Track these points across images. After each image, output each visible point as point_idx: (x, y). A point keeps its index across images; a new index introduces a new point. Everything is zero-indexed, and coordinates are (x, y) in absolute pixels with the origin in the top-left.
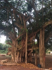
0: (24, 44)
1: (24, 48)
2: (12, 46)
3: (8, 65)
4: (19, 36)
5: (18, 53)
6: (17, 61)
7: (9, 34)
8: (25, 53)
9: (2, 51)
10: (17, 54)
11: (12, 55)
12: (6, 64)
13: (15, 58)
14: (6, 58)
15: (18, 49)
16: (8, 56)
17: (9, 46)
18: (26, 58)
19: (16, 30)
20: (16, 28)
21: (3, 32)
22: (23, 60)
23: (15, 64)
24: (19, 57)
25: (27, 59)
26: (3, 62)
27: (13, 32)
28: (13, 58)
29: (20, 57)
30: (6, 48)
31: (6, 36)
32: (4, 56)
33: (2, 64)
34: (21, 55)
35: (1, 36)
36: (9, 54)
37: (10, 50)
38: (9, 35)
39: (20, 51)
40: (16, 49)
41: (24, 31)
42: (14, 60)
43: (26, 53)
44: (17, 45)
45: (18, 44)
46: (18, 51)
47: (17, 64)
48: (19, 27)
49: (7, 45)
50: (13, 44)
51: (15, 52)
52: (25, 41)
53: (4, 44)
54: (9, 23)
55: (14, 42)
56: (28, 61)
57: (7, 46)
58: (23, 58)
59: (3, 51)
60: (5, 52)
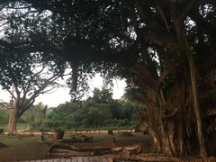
0: (187, 94)
1: (187, 108)
2: (148, 106)
3: (145, 159)
4: (166, 73)
5: (171, 127)
6: (171, 150)
7: (132, 70)
8: (194, 126)
9: (120, 121)
10: (166, 129)
11: (152, 132)
12: (138, 157)
13: (164, 140)
14: (137, 141)
15: (167, 112)
16: (140, 135)
17: (137, 108)
18: (200, 140)
19: (153, 55)
21: (115, 69)
23: (165, 159)
24: (174, 138)
25: (206, 145)
26: (128, 153)
27: (143, 63)
28: (155, 140)
29: (180, 136)
30: (131, 112)
31: (125, 79)
32: (129, 134)
33: (128, 156)
34: (180, 130)
36: (143, 129)
37: (144, 119)
38: (134, 74)
40: (160, 115)
41: (179, 55)
42: (159, 148)
43: (199, 125)
44: (163, 102)
45: (166, 99)
46: (169, 118)
47: (174, 159)
48: (160, 43)
49: (133, 104)
50: (151, 100)
51: (161, 122)
52: (188, 84)
53: (123, 102)
54: (128, 39)
55: (152, 94)
57: (132, 108)
58: (191, 141)
59: (124, 121)
60: (130, 125)
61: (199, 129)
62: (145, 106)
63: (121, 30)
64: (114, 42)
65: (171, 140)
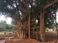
0: (27, 24)
1: (27, 27)
2: (17, 26)
3: (15, 40)
4: (23, 18)
5: (23, 31)
6: (22, 37)
7: (14, 16)
8: (28, 31)
9: (9, 30)
10: (21, 32)
11: (18, 33)
12: (13, 40)
13: (20, 35)
14: (13, 36)
15: (22, 28)
16: (14, 34)
17: (14, 26)
18: (29, 35)
20: (19, 11)
22: (26, 37)
23: (20, 40)
24: (23, 34)
26: (10, 39)
27: (17, 14)
28: (18, 35)
29: (25, 34)
30: (12, 27)
31: (11, 18)
32: (11, 34)
34: (25, 32)
35: (7, 18)
36: (15, 32)
37: (16, 29)
39: (24, 30)
40: (20, 28)
41: (27, 14)
42: (19, 37)
43: (29, 31)
44: (21, 25)
45: (22, 24)
46: (22, 29)
47: (22, 40)
48: (22, 10)
50: (18, 25)
51: (20, 30)
52: (28, 21)
53: (10, 25)
54: (13, 7)
55: (19, 23)
56: (30, 37)
57: (13, 26)
58: (27, 35)
59: (10, 30)
60: (11, 31)
61: (29, 32)
62: (16, 26)
63: (11, 4)
64: (9, 7)
65: (22, 35)
